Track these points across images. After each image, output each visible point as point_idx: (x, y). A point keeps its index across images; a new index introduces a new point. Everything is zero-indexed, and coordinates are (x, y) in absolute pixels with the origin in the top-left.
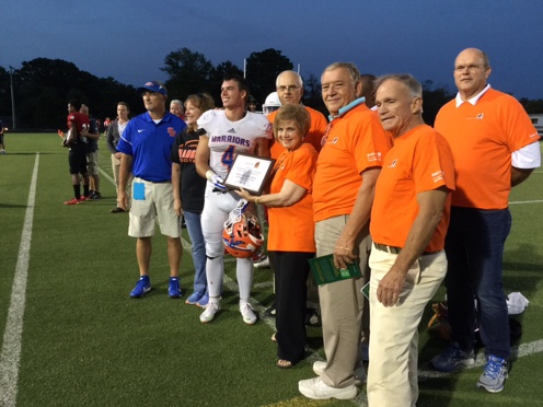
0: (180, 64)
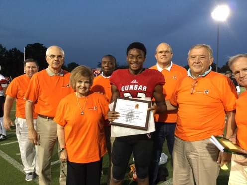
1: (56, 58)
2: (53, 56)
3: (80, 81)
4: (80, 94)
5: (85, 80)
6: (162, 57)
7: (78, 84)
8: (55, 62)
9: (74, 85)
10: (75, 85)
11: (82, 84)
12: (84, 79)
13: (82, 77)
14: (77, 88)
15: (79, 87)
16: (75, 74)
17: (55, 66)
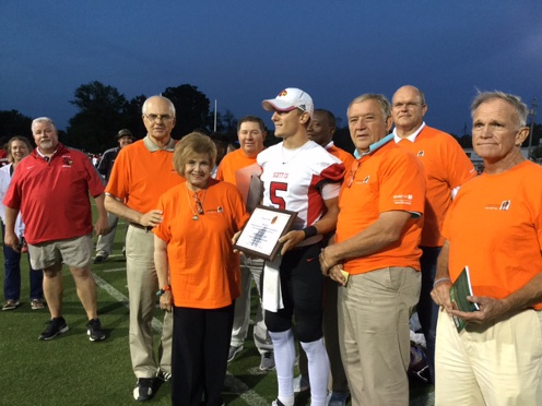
0: (91, 97)
1: (158, 121)
2: (154, 116)
3: (192, 163)
4: (193, 185)
5: (201, 160)
6: (401, 114)
7: (188, 168)
8: (156, 126)
9: (181, 169)
10: (184, 168)
11: (196, 168)
12: (199, 158)
13: (196, 154)
14: (187, 175)
15: (190, 172)
16: (182, 150)
17: (157, 134)
